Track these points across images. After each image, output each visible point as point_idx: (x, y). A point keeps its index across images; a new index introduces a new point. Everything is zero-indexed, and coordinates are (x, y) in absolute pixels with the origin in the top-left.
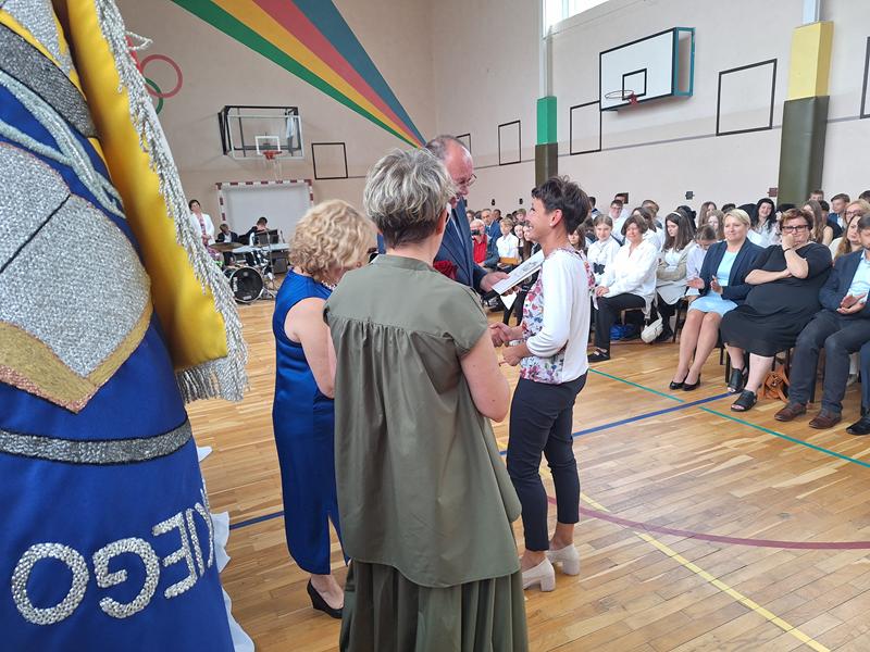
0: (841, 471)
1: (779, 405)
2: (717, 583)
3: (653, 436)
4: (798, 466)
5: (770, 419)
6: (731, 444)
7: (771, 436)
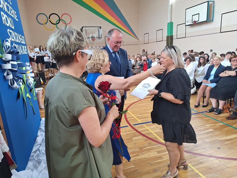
1: (227, 114)
2: (192, 167)
5: (223, 118)
6: (208, 126)
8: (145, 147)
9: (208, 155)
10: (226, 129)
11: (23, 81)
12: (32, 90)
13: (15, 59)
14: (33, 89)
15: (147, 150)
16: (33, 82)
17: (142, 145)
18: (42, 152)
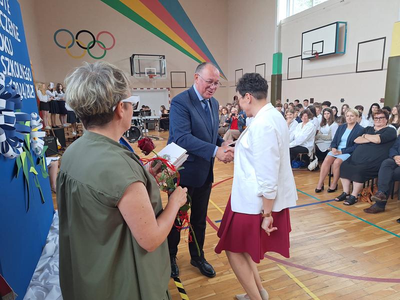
0: (390, 241)
1: (367, 205)
2: (311, 294)
3: (300, 217)
4: (368, 237)
5: (361, 212)
6: (337, 223)
7: (359, 220)
9: (337, 272)
10: (365, 229)
11: (25, 144)
12: (41, 161)
13: (12, 108)
14: (42, 158)
16: (42, 147)
18: (53, 270)
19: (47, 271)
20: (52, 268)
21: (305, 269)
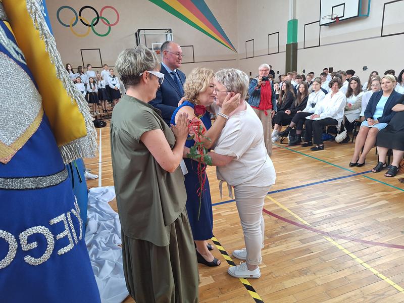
2: (365, 264)
3: (337, 189)
6: (378, 195)
7: (400, 191)
8: (278, 233)
9: (388, 243)
15: (282, 238)
17: (272, 229)
18: (101, 246)
19: (94, 247)
20: (99, 244)
21: (354, 240)
